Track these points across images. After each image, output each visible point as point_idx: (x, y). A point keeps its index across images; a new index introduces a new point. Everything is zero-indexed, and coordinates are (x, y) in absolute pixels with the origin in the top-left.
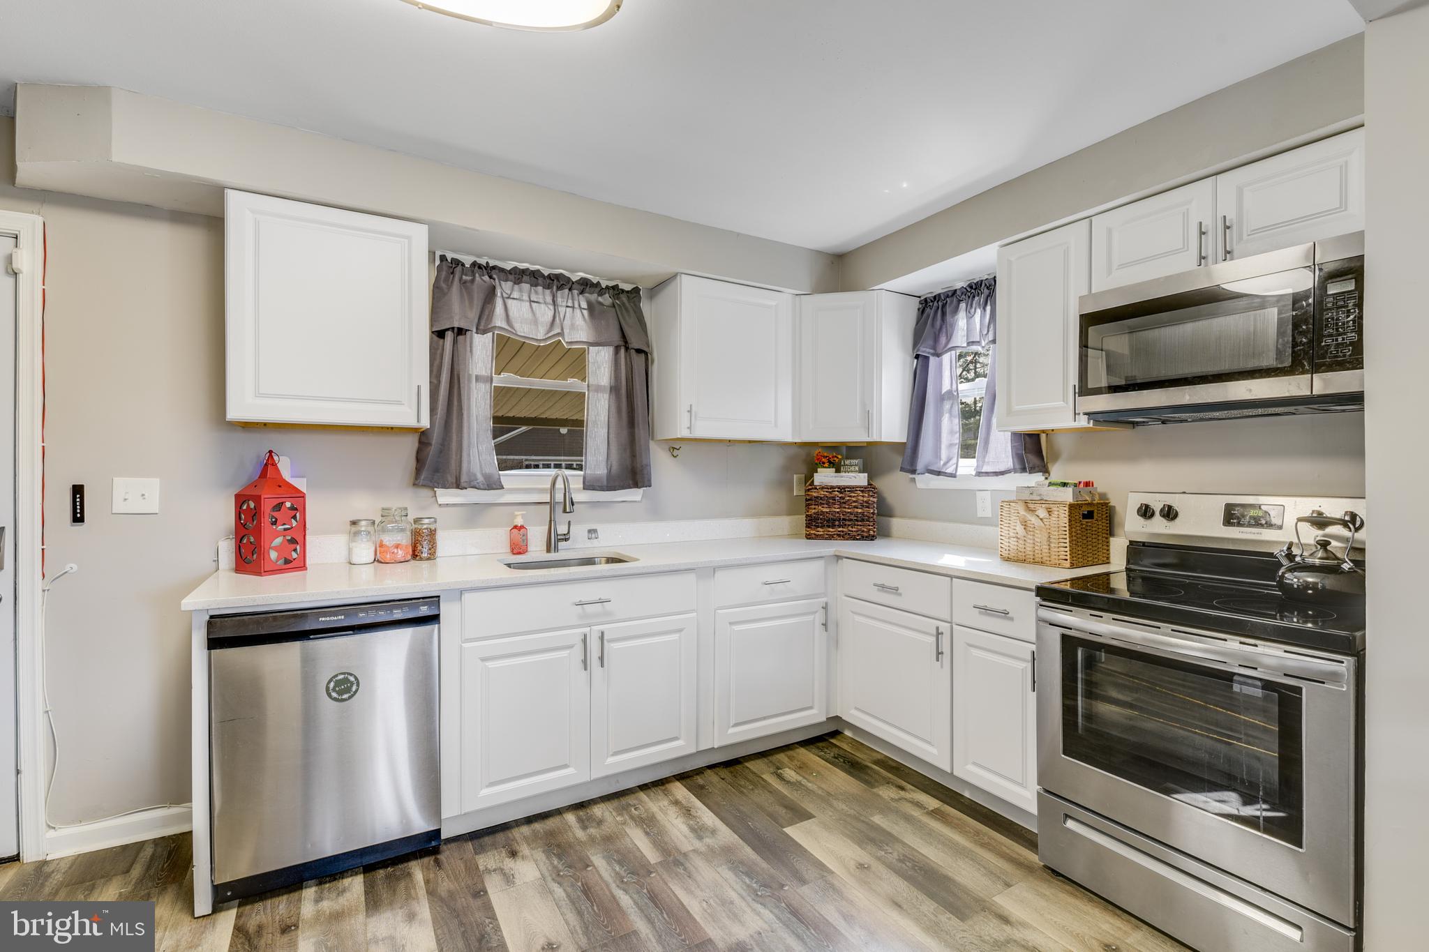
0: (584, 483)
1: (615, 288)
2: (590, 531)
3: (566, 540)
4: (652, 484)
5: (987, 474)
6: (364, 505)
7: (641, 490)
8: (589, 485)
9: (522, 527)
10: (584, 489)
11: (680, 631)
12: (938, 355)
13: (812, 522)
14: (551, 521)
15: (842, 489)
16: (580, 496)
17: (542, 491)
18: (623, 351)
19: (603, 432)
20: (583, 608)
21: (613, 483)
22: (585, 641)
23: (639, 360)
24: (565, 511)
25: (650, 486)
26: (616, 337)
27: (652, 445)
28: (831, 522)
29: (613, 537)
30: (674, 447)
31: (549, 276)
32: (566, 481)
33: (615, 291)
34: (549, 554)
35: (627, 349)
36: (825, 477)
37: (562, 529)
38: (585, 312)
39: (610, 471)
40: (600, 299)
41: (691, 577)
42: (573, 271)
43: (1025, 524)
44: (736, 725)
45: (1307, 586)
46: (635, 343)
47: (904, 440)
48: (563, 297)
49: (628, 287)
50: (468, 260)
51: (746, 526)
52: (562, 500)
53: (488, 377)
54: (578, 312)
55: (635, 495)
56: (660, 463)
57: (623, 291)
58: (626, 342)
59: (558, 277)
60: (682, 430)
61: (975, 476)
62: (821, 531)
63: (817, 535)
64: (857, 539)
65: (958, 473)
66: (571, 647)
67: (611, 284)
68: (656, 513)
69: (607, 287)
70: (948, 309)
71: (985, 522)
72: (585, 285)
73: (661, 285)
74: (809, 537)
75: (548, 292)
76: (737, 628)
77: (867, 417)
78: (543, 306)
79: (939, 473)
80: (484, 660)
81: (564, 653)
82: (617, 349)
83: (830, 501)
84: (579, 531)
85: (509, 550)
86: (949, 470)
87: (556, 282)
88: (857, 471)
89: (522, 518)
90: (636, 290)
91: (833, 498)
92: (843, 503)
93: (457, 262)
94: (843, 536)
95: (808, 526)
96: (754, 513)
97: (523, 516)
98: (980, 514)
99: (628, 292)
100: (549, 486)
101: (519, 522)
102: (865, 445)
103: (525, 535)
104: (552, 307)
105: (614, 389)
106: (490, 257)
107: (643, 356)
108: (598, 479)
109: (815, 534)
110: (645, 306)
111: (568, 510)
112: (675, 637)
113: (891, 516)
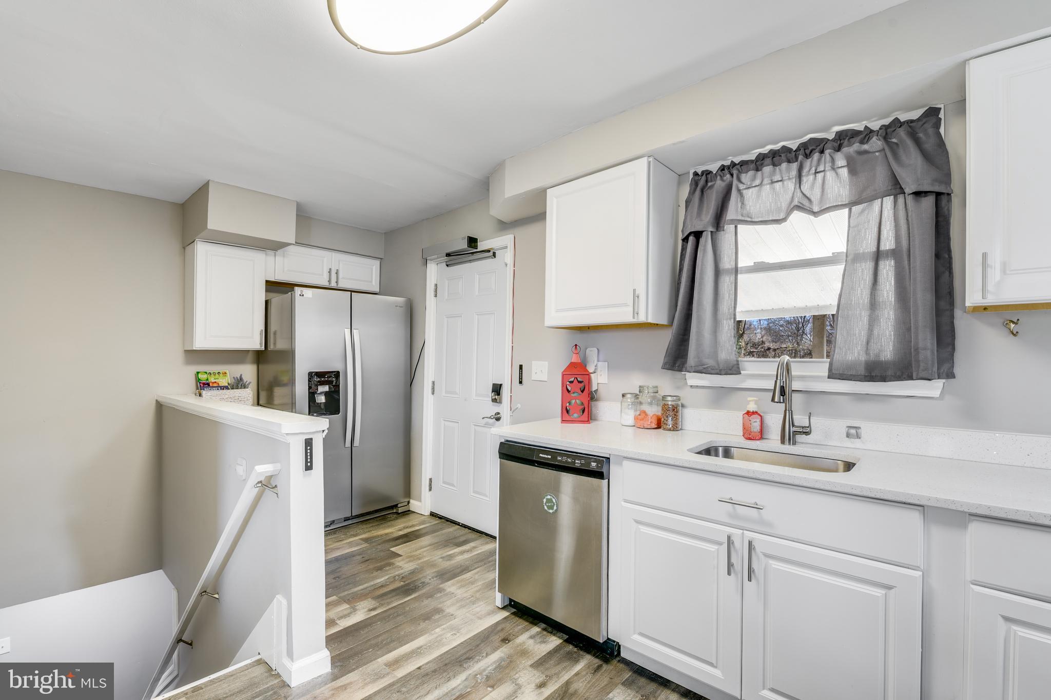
0: (830, 370)
2: (849, 429)
3: (807, 433)
6: (634, 381)
8: (837, 375)
9: (755, 413)
10: (829, 377)
11: (890, 588)
14: (786, 410)
20: (734, 508)
25: (954, 375)
26: (885, 187)
30: (1011, 320)
31: (801, 147)
33: (890, 128)
34: (783, 446)
37: (800, 420)
40: (865, 147)
42: (826, 129)
50: (714, 167)
53: (732, 269)
60: (972, 295)
72: (843, 139)
80: (637, 522)
89: (755, 404)
93: (708, 173)
97: (756, 402)
99: (913, 121)
101: (752, 407)
103: (758, 422)
106: (735, 156)
108: (855, 368)
111: (776, 400)
112: (879, 592)
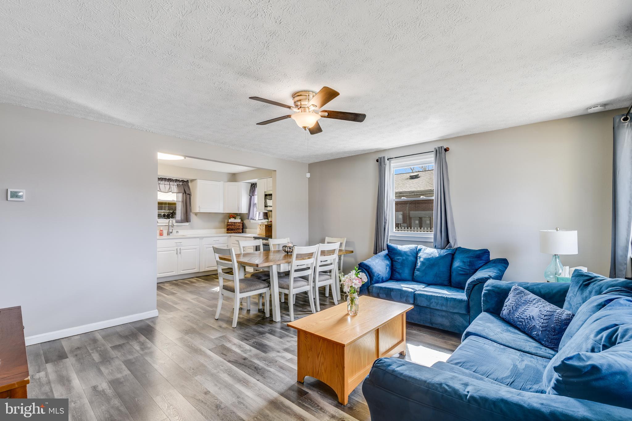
1: (183, 180)
2: (177, 231)
3: (171, 233)
4: (191, 221)
5: (260, 220)
7: (189, 223)
8: (177, 222)
9: (162, 230)
11: (196, 249)
12: (253, 196)
13: (228, 230)
14: (168, 229)
15: (234, 223)
16: (175, 224)
17: (167, 223)
18: (185, 194)
19: (180, 211)
20: (176, 243)
21: (182, 221)
22: (177, 250)
23: (188, 196)
24: (172, 227)
25: (190, 222)
26: (183, 191)
27: (191, 214)
28: (232, 230)
29: (182, 232)
30: (196, 214)
31: (168, 179)
32: (172, 221)
33: (183, 181)
35: (185, 193)
36: (232, 220)
37: (171, 231)
38: (176, 186)
39: (181, 219)
40: (180, 183)
41: (198, 239)
42: (174, 177)
43: (260, 228)
44: (207, 267)
46: (187, 193)
47: (247, 213)
48: (171, 183)
49: (186, 180)
51: (214, 231)
52: (171, 225)
54: (175, 186)
55: (187, 224)
56: (193, 217)
57: (185, 181)
58: (185, 192)
59: (170, 179)
60: (197, 210)
61: (258, 220)
62: (230, 232)
66: (174, 250)
67: (182, 180)
68: (192, 228)
69: (181, 181)
70: (255, 187)
72: (176, 180)
73: (192, 181)
74: (227, 233)
75: (168, 182)
76: (208, 249)
77: (238, 208)
78: (167, 185)
79: (253, 219)
81: (173, 252)
82: (183, 194)
83: (231, 225)
84: (174, 231)
85: (159, 235)
86: (255, 219)
87: (170, 180)
88: (239, 219)
90: (188, 181)
91: (232, 225)
92: (234, 226)
94: (234, 233)
95: (227, 231)
96: (215, 228)
99: (186, 181)
100: (168, 222)
101: (162, 229)
102: (240, 213)
103: (163, 232)
104: (169, 185)
105: (183, 202)
107: (189, 195)
108: (179, 221)
110: (190, 184)
112: (195, 250)
113: (247, 229)
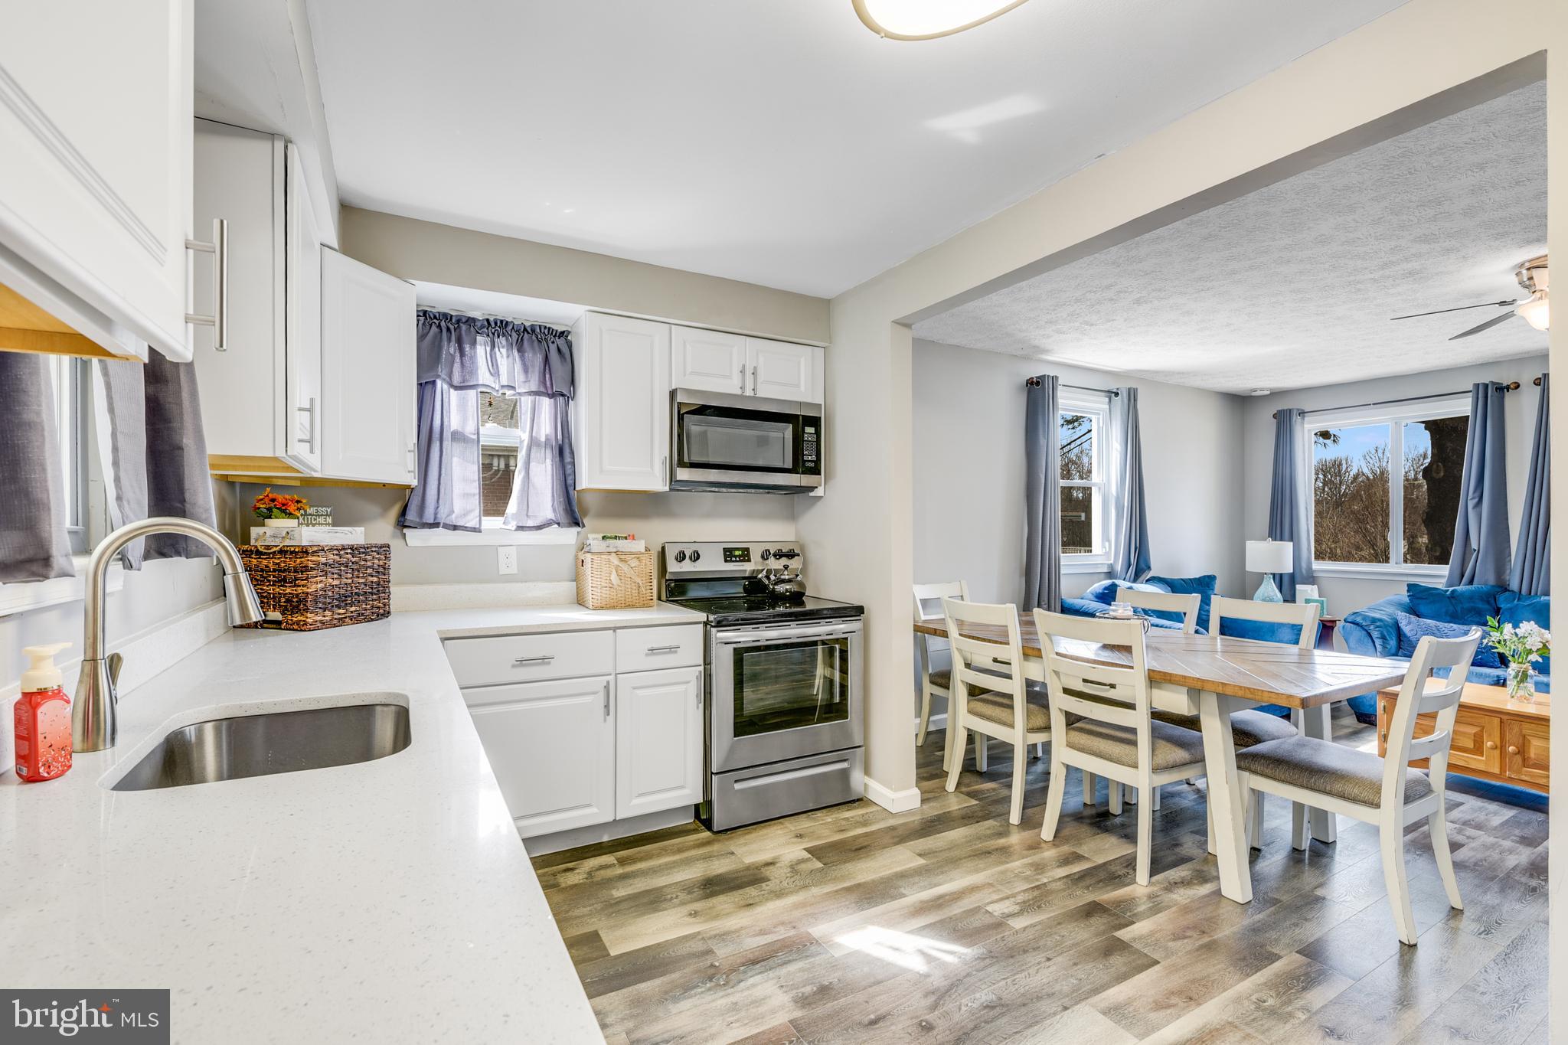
45: (787, 591)
61: (516, 530)
63: (322, 623)
64: (372, 620)
65: (482, 528)
71: (509, 579)
86: (471, 524)
88: (329, 524)
98: (503, 570)
102: (298, 483)
109: (321, 622)
